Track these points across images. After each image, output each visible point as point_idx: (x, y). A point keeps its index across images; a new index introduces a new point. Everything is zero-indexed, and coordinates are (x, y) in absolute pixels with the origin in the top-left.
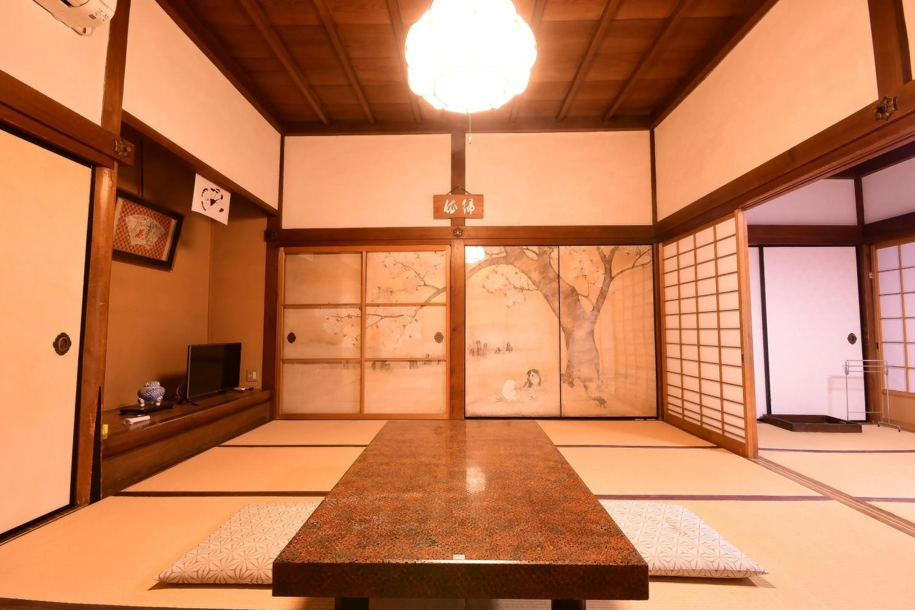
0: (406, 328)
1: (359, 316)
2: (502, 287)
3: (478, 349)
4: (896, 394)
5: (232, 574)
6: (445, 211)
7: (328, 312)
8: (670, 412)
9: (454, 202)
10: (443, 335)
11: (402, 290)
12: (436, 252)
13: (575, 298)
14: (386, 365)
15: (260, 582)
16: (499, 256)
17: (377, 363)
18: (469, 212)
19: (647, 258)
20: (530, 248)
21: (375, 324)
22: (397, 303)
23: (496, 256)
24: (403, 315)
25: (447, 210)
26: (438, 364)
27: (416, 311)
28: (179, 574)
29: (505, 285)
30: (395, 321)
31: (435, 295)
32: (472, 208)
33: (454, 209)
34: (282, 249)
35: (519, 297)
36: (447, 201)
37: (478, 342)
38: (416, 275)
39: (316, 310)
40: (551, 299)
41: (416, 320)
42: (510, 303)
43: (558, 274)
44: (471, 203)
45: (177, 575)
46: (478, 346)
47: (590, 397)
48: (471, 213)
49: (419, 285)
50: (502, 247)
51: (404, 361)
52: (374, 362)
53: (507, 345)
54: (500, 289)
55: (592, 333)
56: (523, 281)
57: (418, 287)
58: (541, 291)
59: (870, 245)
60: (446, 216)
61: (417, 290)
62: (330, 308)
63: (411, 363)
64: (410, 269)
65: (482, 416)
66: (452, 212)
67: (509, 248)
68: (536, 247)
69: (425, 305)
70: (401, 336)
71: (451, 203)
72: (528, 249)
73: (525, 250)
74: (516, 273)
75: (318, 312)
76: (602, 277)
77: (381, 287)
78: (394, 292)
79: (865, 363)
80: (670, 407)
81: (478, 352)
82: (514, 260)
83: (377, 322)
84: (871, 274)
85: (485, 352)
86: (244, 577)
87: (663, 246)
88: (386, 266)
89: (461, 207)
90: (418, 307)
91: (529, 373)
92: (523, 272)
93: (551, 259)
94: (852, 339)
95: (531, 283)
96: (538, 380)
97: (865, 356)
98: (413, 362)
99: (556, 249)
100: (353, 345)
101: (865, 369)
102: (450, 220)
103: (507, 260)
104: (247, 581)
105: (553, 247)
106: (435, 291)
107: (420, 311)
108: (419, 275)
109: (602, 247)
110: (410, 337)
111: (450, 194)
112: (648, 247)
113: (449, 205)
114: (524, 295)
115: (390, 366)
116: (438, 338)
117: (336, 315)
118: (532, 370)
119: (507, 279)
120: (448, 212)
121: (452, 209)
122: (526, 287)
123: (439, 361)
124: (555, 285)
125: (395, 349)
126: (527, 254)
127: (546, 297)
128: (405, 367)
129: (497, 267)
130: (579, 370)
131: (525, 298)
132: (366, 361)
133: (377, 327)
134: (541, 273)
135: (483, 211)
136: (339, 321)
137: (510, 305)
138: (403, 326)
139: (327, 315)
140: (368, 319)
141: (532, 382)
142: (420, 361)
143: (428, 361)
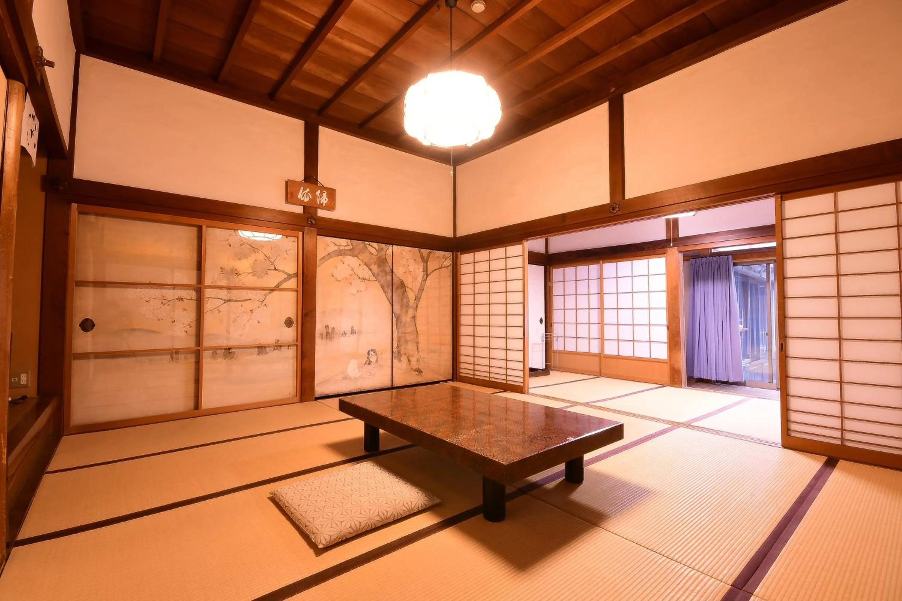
0: (254, 314)
1: (193, 298)
2: (347, 277)
3: (327, 333)
4: (560, 352)
5: (378, 518)
6: (299, 198)
7: (148, 293)
8: (461, 374)
9: (308, 190)
10: (294, 320)
11: (249, 273)
12: (287, 236)
13: (403, 289)
14: (230, 353)
15: (400, 517)
16: (346, 248)
17: (218, 352)
18: (323, 203)
19: (448, 262)
20: (371, 243)
21: (216, 308)
22: (243, 286)
23: (343, 248)
24: (250, 299)
25: (301, 198)
26: (288, 349)
27: (265, 296)
28: (337, 535)
29: (351, 275)
30: (242, 306)
31: (286, 280)
32: (325, 200)
33: (308, 197)
34: (74, 206)
35: (362, 286)
36: (302, 188)
37: (327, 327)
38: (266, 258)
39: (129, 290)
40: (386, 289)
41: (265, 305)
42: (354, 291)
43: (391, 267)
44: (325, 195)
45: (336, 536)
46: (326, 329)
47: (412, 369)
48: (324, 205)
49: (269, 268)
50: (349, 240)
51: (251, 348)
52: (215, 350)
53: (352, 328)
54: (346, 278)
55: (414, 317)
56: (365, 273)
57: (268, 271)
58: (379, 282)
59: (550, 266)
60: (299, 203)
61: (267, 274)
62: (152, 288)
63: (261, 349)
64: (259, 251)
65: (330, 395)
66: (306, 200)
67: (354, 242)
68: (375, 244)
69: (275, 290)
70: (248, 321)
71: (306, 191)
72: (369, 245)
73: (367, 246)
74: (360, 265)
75: (131, 293)
76: (422, 274)
77: (224, 268)
78: (240, 274)
79: (546, 335)
80: (462, 371)
81: (327, 335)
82: (359, 253)
83: (218, 307)
84: (550, 283)
85: (332, 335)
86: (388, 517)
87: (461, 254)
88: (230, 245)
89: (315, 197)
90: (268, 292)
91: (369, 352)
92: (366, 264)
93: (387, 256)
94: (541, 321)
95: (371, 274)
96: (376, 358)
97: (546, 331)
98: (261, 348)
99: (390, 247)
100: (185, 332)
101: (546, 338)
102: (303, 207)
103: (352, 252)
104: (391, 520)
105: (388, 245)
106: (286, 276)
107: (270, 295)
108: (268, 258)
109: (422, 250)
110: (259, 322)
111: (303, 182)
112: (450, 254)
113: (304, 192)
114: (366, 284)
115: (234, 354)
116: (289, 323)
117: (160, 297)
118: (371, 350)
119: (352, 269)
120: (302, 199)
121: (307, 198)
122: (367, 278)
123: (289, 346)
124: (389, 278)
125: (240, 336)
126: (369, 249)
127: (382, 287)
128: (252, 354)
129: (344, 258)
130: (405, 348)
131: (366, 288)
132: (205, 350)
133: (219, 312)
134: (379, 266)
135: (335, 204)
136: (165, 304)
137: (354, 293)
138: (251, 311)
139: (146, 296)
140: (207, 303)
141: (371, 360)
142: (269, 347)
143: (278, 346)
